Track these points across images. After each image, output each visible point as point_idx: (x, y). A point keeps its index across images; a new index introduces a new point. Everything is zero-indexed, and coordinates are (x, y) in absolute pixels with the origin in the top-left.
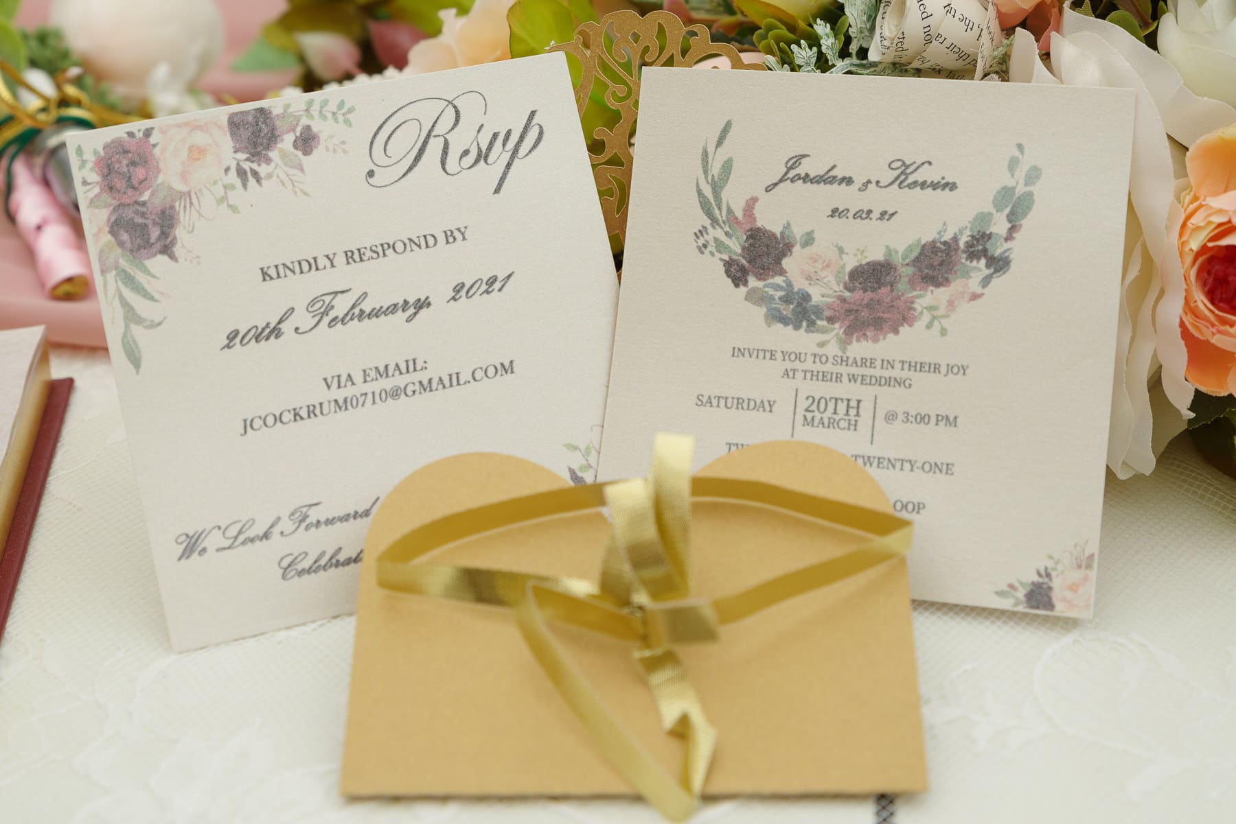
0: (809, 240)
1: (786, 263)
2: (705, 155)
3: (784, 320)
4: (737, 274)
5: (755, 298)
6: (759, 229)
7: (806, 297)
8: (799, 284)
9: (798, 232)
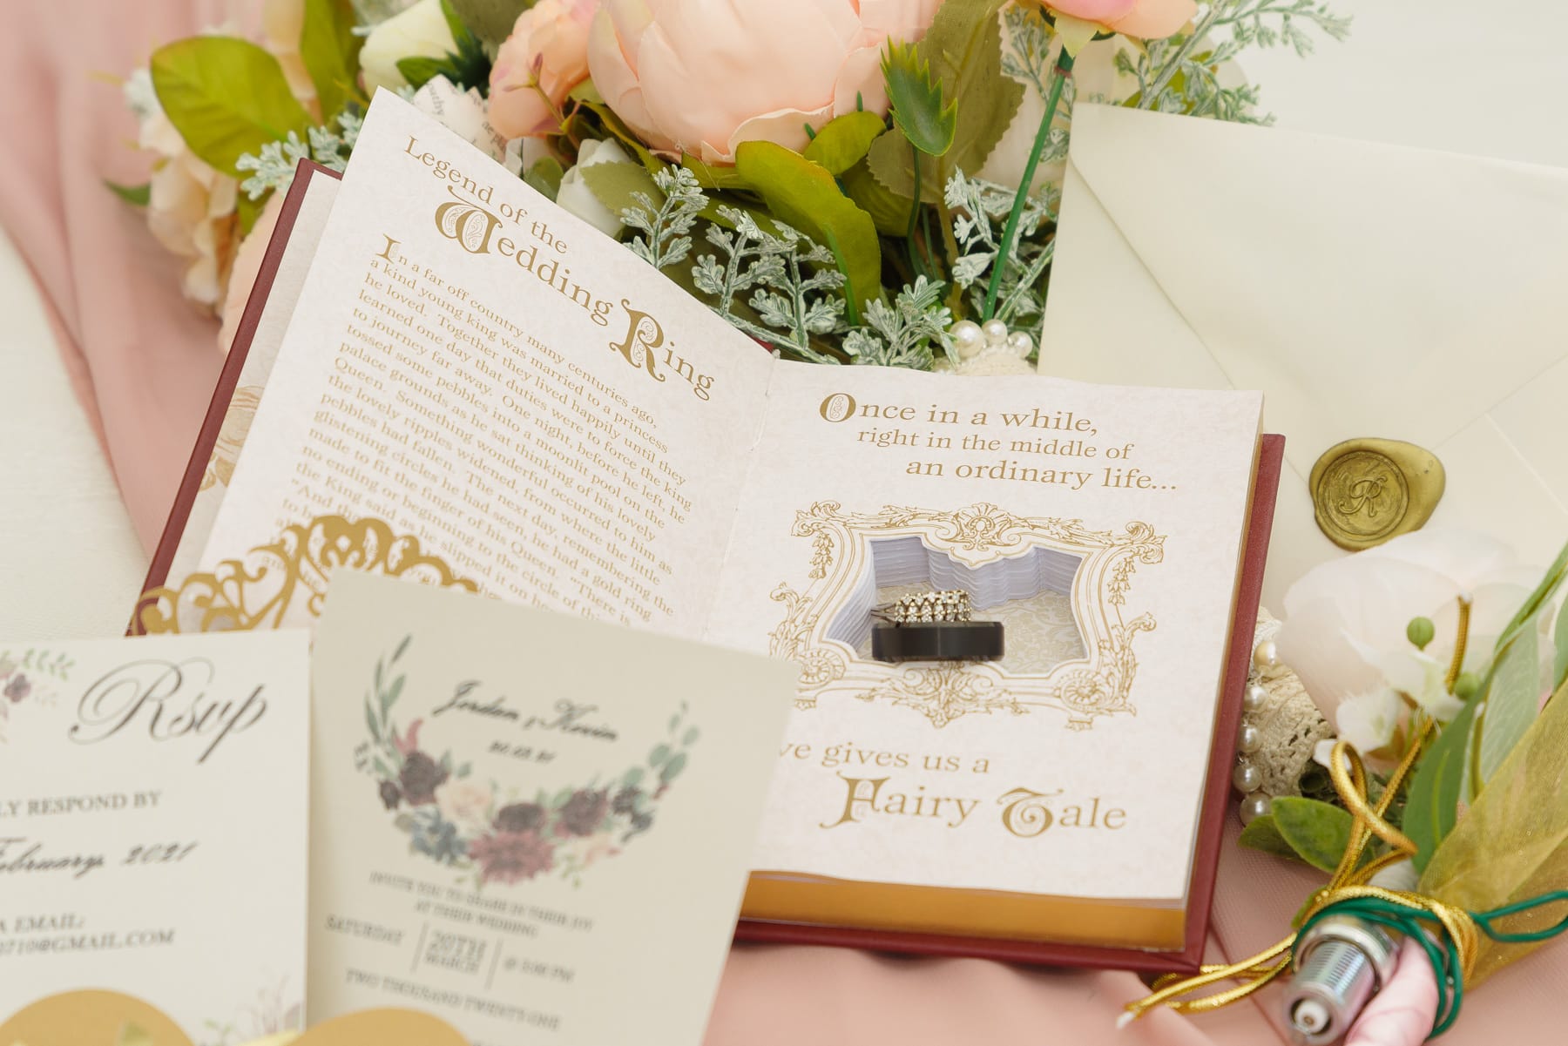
0: (465, 771)
1: (441, 792)
2: (379, 669)
3: (427, 850)
4: (390, 796)
5: (404, 824)
6: (418, 754)
7: (451, 830)
8: (449, 816)
9: (457, 762)
